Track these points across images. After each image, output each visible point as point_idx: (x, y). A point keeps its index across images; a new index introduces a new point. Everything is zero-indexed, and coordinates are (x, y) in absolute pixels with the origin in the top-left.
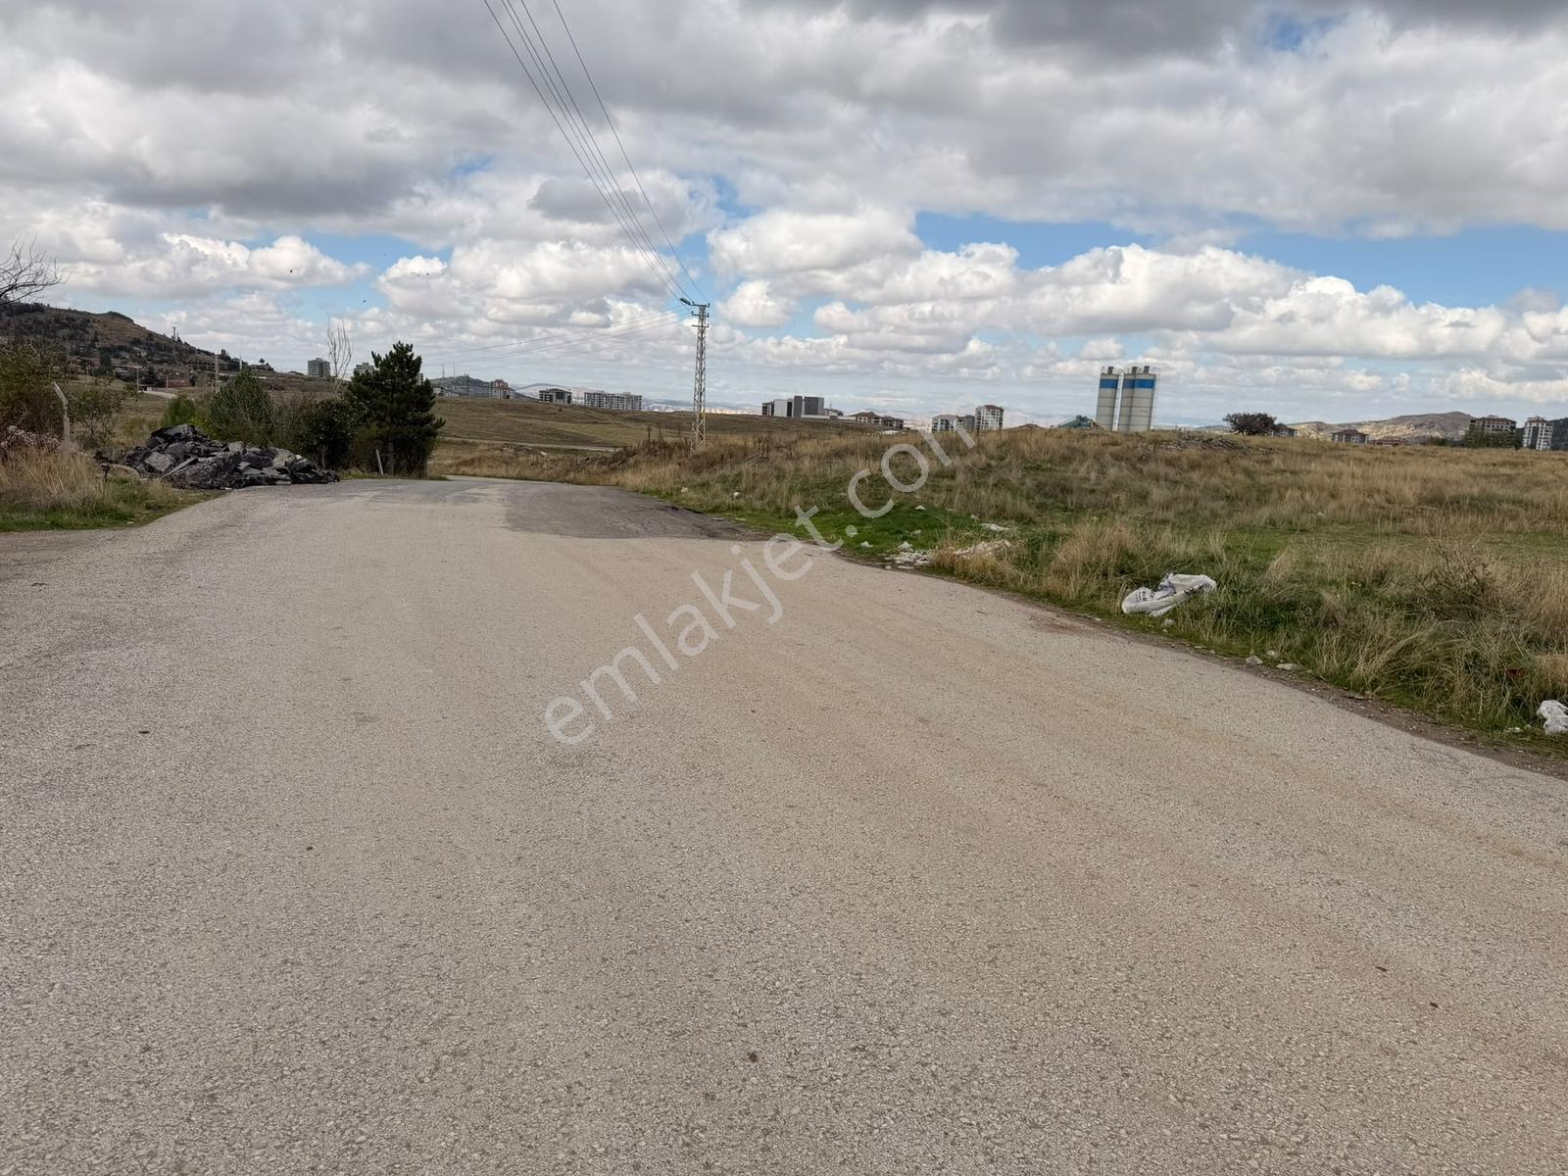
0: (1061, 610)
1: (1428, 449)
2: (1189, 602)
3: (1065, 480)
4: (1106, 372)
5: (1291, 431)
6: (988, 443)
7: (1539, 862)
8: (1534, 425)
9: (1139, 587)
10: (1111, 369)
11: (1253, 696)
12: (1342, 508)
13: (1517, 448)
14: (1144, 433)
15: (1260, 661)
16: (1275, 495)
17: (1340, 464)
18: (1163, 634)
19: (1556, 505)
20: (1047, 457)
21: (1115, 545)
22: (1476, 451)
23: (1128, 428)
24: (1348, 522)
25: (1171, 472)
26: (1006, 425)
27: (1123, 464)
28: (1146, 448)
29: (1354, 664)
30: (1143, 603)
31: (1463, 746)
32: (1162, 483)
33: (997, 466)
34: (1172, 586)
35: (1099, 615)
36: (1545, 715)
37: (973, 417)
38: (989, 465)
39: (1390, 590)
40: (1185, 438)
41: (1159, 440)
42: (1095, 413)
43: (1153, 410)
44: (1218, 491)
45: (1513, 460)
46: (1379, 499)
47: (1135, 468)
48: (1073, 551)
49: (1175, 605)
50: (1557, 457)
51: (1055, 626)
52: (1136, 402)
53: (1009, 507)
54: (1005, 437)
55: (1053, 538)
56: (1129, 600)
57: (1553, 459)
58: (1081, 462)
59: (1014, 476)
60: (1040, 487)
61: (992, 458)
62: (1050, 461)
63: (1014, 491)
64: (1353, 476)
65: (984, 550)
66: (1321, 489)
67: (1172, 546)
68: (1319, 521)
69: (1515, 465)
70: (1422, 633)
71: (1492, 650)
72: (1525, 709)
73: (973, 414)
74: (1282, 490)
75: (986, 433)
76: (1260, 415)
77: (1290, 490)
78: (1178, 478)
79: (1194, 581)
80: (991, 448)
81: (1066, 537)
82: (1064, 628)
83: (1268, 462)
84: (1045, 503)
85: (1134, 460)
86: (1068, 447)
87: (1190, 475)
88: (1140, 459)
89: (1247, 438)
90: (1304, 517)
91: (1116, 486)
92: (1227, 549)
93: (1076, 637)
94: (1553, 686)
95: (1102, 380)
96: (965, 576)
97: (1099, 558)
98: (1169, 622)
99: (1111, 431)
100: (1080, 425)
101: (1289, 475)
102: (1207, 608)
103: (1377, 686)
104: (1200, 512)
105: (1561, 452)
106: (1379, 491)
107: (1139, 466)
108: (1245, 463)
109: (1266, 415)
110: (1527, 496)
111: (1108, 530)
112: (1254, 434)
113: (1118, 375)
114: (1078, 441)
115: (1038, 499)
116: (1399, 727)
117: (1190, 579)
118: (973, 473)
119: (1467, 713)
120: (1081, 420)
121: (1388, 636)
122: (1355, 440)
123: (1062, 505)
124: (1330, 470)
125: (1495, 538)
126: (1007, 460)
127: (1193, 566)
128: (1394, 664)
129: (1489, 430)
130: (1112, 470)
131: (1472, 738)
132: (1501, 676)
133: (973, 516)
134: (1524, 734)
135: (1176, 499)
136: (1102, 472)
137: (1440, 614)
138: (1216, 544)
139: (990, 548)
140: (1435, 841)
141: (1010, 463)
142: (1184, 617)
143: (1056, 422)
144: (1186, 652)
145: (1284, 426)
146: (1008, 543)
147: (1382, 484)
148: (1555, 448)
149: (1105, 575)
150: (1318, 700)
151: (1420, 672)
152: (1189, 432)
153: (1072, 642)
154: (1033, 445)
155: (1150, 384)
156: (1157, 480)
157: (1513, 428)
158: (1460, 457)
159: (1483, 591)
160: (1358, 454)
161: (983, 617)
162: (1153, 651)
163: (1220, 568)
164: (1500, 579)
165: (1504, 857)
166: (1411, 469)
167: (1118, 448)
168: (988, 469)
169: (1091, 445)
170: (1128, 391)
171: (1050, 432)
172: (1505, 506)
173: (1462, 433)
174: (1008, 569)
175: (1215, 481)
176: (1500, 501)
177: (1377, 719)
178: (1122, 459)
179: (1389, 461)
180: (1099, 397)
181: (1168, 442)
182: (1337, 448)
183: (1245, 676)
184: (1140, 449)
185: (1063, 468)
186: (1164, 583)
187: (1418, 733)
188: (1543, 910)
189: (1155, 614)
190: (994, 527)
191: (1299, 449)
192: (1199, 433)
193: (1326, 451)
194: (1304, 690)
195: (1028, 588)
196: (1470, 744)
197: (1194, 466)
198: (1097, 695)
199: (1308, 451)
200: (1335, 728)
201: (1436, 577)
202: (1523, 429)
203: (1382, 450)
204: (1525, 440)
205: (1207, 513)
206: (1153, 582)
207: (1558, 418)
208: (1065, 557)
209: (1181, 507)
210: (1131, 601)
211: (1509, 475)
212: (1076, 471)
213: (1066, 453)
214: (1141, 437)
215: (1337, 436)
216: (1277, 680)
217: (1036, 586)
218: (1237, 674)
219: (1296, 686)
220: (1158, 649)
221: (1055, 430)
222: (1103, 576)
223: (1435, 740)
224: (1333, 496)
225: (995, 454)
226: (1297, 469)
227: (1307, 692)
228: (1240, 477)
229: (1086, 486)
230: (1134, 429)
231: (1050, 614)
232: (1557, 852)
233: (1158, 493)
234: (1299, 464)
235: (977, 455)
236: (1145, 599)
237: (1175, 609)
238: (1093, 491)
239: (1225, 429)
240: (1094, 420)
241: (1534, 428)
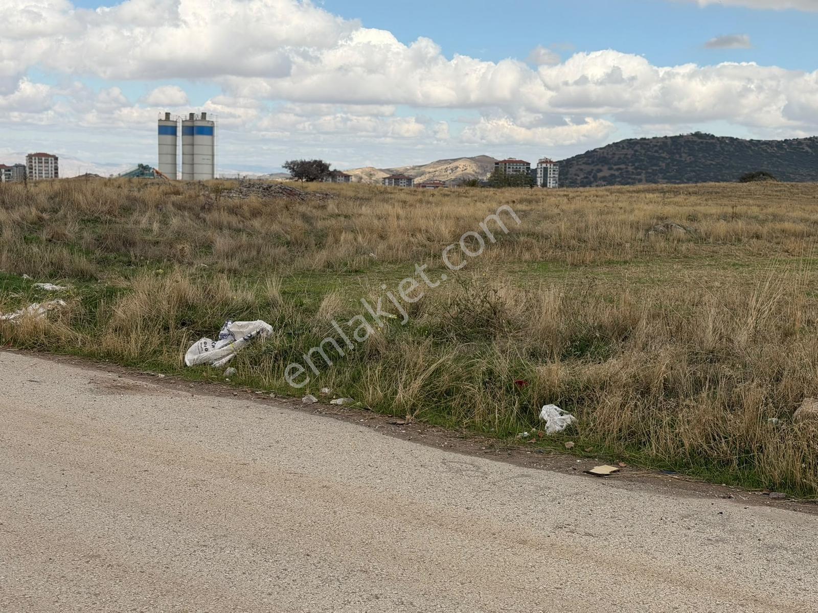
0: (123, 370)
1: (461, 190)
2: (248, 348)
3: (127, 231)
4: (163, 118)
5: (347, 177)
6: (37, 194)
7: (539, 547)
8: (544, 165)
9: (201, 337)
10: (168, 115)
11: (308, 433)
12: (390, 248)
13: (532, 187)
14: (207, 181)
15: (315, 400)
16: (330, 239)
17: (386, 206)
18: (226, 383)
19: (560, 236)
20: (105, 208)
21: (175, 295)
22: (500, 190)
23: (193, 177)
24: (397, 261)
25: (234, 220)
26: (60, 176)
27: (186, 214)
28: (208, 197)
29: (395, 393)
30: (205, 354)
31: (485, 455)
32: (226, 232)
33: (50, 220)
34: (231, 334)
35: (162, 372)
36: (546, 418)
37: (24, 167)
38: (40, 219)
39: (423, 321)
40: (246, 186)
41: (220, 188)
42: (158, 162)
43: (215, 157)
44: (279, 237)
45: (529, 197)
46: (421, 238)
47: (198, 217)
48: (132, 306)
49: (235, 353)
50: (562, 193)
51: (116, 387)
52: (197, 149)
53: (66, 265)
54: (57, 187)
55: (111, 294)
56: (191, 352)
57: (559, 195)
58: (143, 213)
59: (71, 230)
60: (99, 241)
61: (44, 210)
62: (109, 213)
63: (70, 246)
64: (398, 217)
65: (36, 311)
66: (372, 231)
67: (230, 295)
68: (372, 262)
69: (530, 202)
70: (447, 357)
71: (503, 366)
72: (530, 415)
73: (24, 162)
74: (337, 233)
75: (36, 183)
76: (315, 161)
77: (343, 233)
78: (241, 226)
79: (251, 327)
80: (42, 199)
81: (124, 292)
82: (126, 388)
83: (324, 207)
84: (106, 258)
85: (198, 209)
86: (128, 198)
87: (252, 222)
88: (203, 208)
89: (305, 184)
90: (357, 259)
91: (180, 236)
92: (284, 293)
93: (138, 397)
94: (550, 391)
95: (159, 127)
96: (15, 341)
97: (159, 311)
98: (230, 370)
99: (176, 180)
100: (143, 174)
101: (342, 219)
102: (265, 353)
103: (415, 410)
104: (264, 259)
105: (565, 188)
106: (420, 231)
107: (202, 215)
108: (303, 208)
109: (321, 162)
110: (538, 229)
111: (168, 282)
112: (312, 180)
113: (176, 122)
114: (139, 190)
115: (98, 253)
116: (433, 445)
117: (248, 325)
118: (22, 228)
119: (487, 424)
120: (143, 170)
121: (420, 361)
122: (403, 183)
123: (125, 259)
124: (378, 212)
125: (516, 267)
126: (61, 212)
127: (251, 313)
128: (428, 388)
129: (510, 172)
130: (174, 221)
131: (492, 446)
132: (511, 388)
133: (25, 276)
134: (530, 437)
135: (239, 248)
136: (164, 222)
137: (464, 338)
138: (273, 289)
139: (41, 310)
140: (459, 543)
141: (65, 216)
142: (244, 363)
143: (115, 172)
144: (248, 399)
145: (340, 172)
146: (62, 302)
147: (423, 223)
148: (561, 185)
149: (166, 328)
150: (367, 429)
151: (448, 392)
152: (250, 180)
153: (134, 401)
154: (89, 196)
155: (209, 131)
156: (221, 229)
157: (528, 168)
158: (487, 197)
159: (495, 314)
160: (402, 196)
161: (35, 385)
162: (215, 401)
163: (276, 313)
164: (510, 303)
165: (512, 548)
166: (446, 209)
167: (181, 196)
168: (39, 223)
169: (152, 193)
170: (188, 138)
171: (108, 182)
172: (522, 238)
173: (489, 175)
174: (63, 330)
175: (275, 227)
176: (518, 235)
177: (415, 440)
178: (185, 208)
179: (428, 202)
180: (159, 144)
181: (230, 190)
182: (385, 192)
183: (301, 415)
184: (202, 198)
185: (123, 220)
186: (224, 331)
187: (449, 448)
188: (541, 588)
189: (217, 364)
190: (48, 286)
191: (351, 194)
192: (260, 180)
193: (376, 194)
194: (354, 422)
195: (86, 349)
196: (490, 452)
197: (256, 213)
198: (158, 453)
199: (359, 195)
200: (379, 454)
201: (458, 305)
202: (535, 171)
203: (423, 192)
204: (539, 179)
205: (270, 259)
206: (213, 332)
207: (561, 159)
208: (125, 313)
209: (245, 255)
210: (194, 353)
211: (524, 211)
212: (137, 222)
213: (126, 203)
214: (203, 185)
215: (387, 181)
216: (331, 415)
217: (95, 347)
218: (295, 414)
219: (346, 419)
220: (220, 399)
221: (115, 180)
222: (165, 330)
223: (463, 453)
224: (382, 237)
225: (47, 205)
226: (350, 213)
227: (357, 423)
228: (299, 222)
229: (149, 237)
230: (198, 178)
231: (111, 375)
232: (553, 536)
233: (222, 242)
234: (351, 208)
235: (26, 208)
236: (207, 350)
237: (236, 356)
238: (157, 243)
239: (282, 175)
240: (157, 169)
241: (544, 168)
